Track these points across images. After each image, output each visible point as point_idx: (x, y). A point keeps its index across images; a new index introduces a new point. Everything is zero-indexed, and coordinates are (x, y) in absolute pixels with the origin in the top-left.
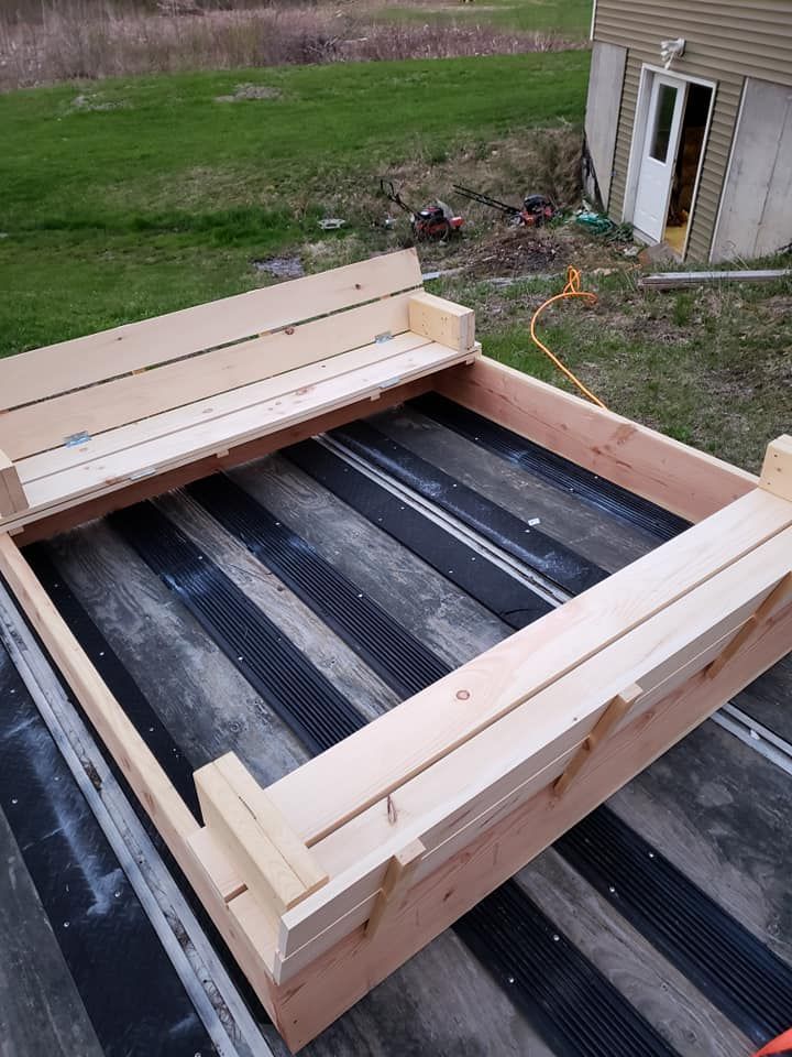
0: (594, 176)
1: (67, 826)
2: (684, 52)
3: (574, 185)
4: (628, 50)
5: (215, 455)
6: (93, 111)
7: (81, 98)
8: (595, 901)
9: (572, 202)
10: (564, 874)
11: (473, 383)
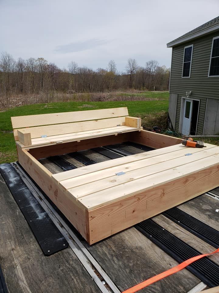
0: (171, 123)
1: (33, 205)
2: (192, 94)
3: (166, 125)
4: (178, 94)
5: (77, 141)
6: (49, 108)
7: (46, 106)
8: (174, 224)
9: (166, 129)
10: (166, 219)
11: (141, 137)
